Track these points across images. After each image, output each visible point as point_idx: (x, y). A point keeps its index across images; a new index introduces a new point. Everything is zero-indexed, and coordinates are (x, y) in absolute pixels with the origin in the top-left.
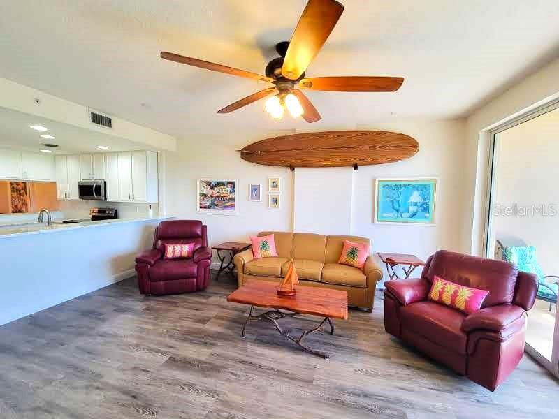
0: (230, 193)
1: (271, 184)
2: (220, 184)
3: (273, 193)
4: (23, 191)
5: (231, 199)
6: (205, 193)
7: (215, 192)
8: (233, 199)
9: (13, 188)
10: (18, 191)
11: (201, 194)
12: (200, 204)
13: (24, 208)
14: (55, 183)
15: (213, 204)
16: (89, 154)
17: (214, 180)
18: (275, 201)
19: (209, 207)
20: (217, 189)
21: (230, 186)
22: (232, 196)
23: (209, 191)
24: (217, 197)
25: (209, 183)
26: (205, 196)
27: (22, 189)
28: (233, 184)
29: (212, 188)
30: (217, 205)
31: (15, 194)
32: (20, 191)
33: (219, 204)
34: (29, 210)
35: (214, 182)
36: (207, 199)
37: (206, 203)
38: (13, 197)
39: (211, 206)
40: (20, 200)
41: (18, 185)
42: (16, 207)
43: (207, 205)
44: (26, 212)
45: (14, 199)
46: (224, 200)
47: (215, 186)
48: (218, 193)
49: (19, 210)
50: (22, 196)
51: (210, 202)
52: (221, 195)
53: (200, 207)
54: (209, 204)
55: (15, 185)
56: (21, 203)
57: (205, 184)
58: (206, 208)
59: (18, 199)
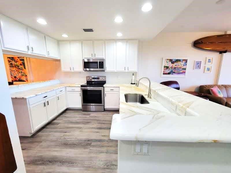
0: (184, 65)
1: (207, 60)
2: (178, 61)
3: (208, 65)
5: (183, 69)
6: (168, 66)
7: (174, 65)
8: (185, 69)
9: (11, 64)
10: (17, 66)
11: (165, 67)
12: (164, 72)
13: (24, 78)
14: (59, 61)
16: (91, 40)
17: (174, 58)
18: (208, 69)
19: (169, 74)
20: (175, 64)
21: (184, 61)
22: (184, 67)
23: (170, 65)
24: (175, 68)
25: (171, 60)
26: (167, 68)
27: (21, 65)
28: (186, 61)
29: (173, 63)
30: (174, 72)
31: (14, 69)
32: (18, 66)
33: (176, 72)
35: (174, 60)
36: (168, 69)
37: (168, 71)
38: (12, 71)
39: (170, 73)
40: (19, 73)
41: (16, 62)
42: (15, 77)
43: (168, 72)
44: (26, 81)
45: (13, 72)
46: (179, 70)
47: (175, 62)
48: (176, 65)
49: (19, 80)
50: (21, 70)
51: (170, 71)
52: (178, 67)
53: (163, 74)
54: (169, 72)
55: (13, 62)
56: (20, 74)
57: (168, 61)
58: (167, 74)
59: (17, 72)
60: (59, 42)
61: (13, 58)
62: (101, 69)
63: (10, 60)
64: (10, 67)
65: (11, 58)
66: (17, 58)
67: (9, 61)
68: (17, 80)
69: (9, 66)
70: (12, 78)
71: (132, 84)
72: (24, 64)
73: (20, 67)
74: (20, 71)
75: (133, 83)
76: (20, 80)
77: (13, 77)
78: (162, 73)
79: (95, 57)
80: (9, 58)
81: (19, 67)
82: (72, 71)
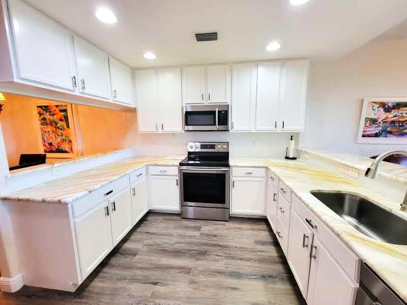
2: (400, 105)
4: (63, 124)
6: (375, 117)
7: (391, 116)
9: (44, 119)
10: (53, 124)
11: (367, 119)
12: (364, 131)
13: (66, 147)
15: (383, 131)
16: (201, 65)
17: (391, 100)
19: (377, 135)
20: (394, 113)
23: (382, 115)
24: (393, 122)
25: (383, 105)
26: (374, 121)
27: (61, 120)
29: (388, 110)
30: (390, 133)
31: (49, 128)
32: (56, 124)
33: (394, 130)
34: (75, 148)
35: (392, 103)
36: (375, 126)
37: (374, 130)
38: (46, 132)
39: (380, 134)
40: (58, 135)
41: (53, 115)
42: (51, 144)
43: (374, 132)
44: (70, 151)
45: (47, 135)
46: (403, 126)
47: (393, 109)
48: (396, 116)
49: (57, 149)
50: (61, 129)
51: (380, 128)
52: (401, 120)
53: (363, 136)
54: (378, 131)
55: (47, 116)
56: (59, 139)
57: (376, 106)
58: (372, 136)
59: (53, 134)
60: (135, 72)
61: (46, 107)
62: (222, 127)
63: (42, 111)
64: (42, 124)
65: (44, 108)
66: (55, 108)
67: (40, 114)
68: (54, 149)
69: (40, 123)
70: (44, 145)
71: (287, 158)
72: (66, 118)
73: (60, 124)
74: (60, 132)
75: (291, 156)
76: (59, 151)
77: (47, 144)
78: (361, 134)
79: (209, 102)
80: (40, 107)
81: (58, 125)
82: (160, 131)
